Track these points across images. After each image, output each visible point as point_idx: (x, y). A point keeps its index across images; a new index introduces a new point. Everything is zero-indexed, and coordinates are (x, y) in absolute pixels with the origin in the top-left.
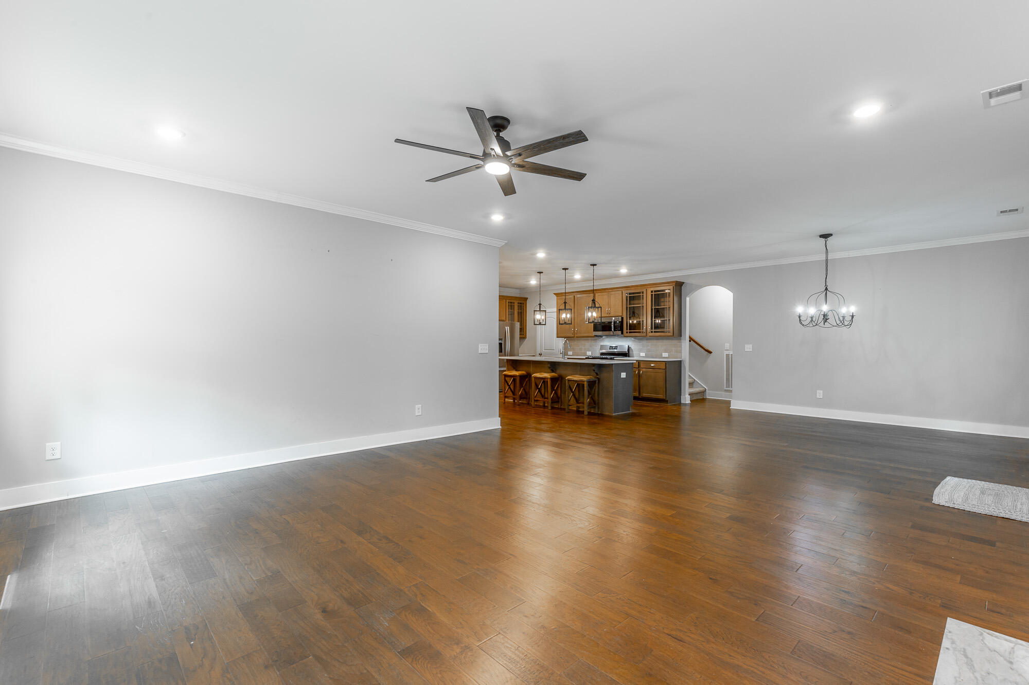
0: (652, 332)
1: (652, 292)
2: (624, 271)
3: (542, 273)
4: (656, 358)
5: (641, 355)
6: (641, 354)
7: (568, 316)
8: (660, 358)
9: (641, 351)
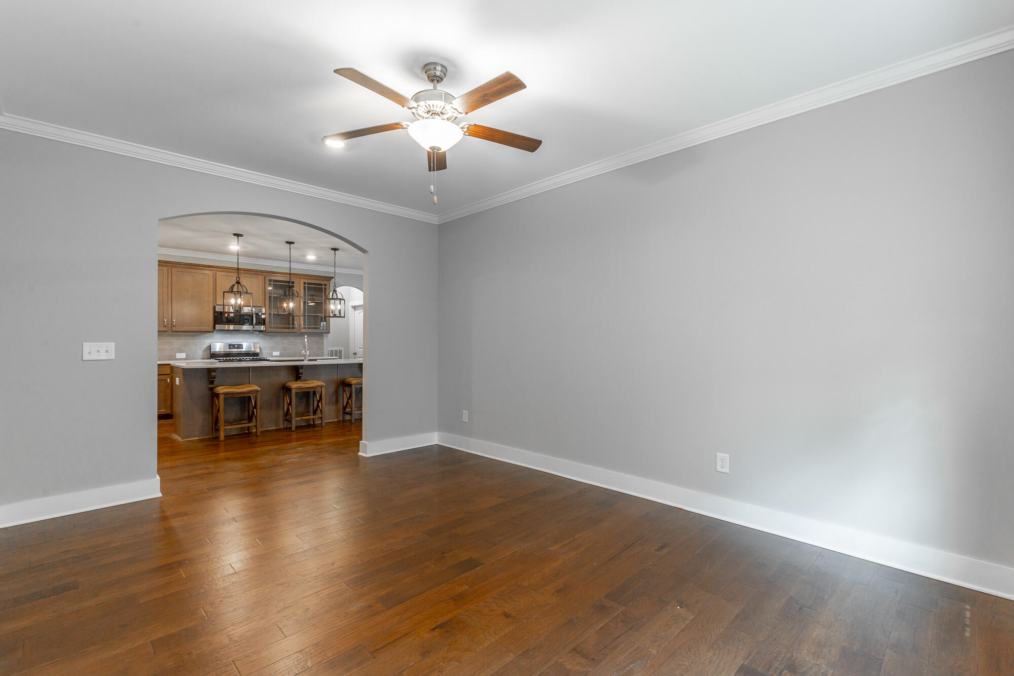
0: (305, 328)
1: (305, 283)
2: (311, 257)
3: (242, 235)
4: (294, 356)
5: (274, 355)
6: (274, 353)
7: (285, 305)
8: (300, 356)
9: (274, 349)
